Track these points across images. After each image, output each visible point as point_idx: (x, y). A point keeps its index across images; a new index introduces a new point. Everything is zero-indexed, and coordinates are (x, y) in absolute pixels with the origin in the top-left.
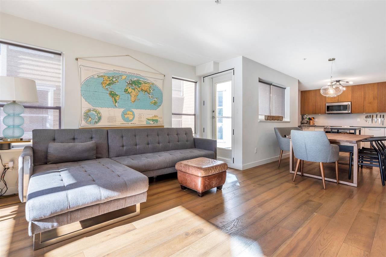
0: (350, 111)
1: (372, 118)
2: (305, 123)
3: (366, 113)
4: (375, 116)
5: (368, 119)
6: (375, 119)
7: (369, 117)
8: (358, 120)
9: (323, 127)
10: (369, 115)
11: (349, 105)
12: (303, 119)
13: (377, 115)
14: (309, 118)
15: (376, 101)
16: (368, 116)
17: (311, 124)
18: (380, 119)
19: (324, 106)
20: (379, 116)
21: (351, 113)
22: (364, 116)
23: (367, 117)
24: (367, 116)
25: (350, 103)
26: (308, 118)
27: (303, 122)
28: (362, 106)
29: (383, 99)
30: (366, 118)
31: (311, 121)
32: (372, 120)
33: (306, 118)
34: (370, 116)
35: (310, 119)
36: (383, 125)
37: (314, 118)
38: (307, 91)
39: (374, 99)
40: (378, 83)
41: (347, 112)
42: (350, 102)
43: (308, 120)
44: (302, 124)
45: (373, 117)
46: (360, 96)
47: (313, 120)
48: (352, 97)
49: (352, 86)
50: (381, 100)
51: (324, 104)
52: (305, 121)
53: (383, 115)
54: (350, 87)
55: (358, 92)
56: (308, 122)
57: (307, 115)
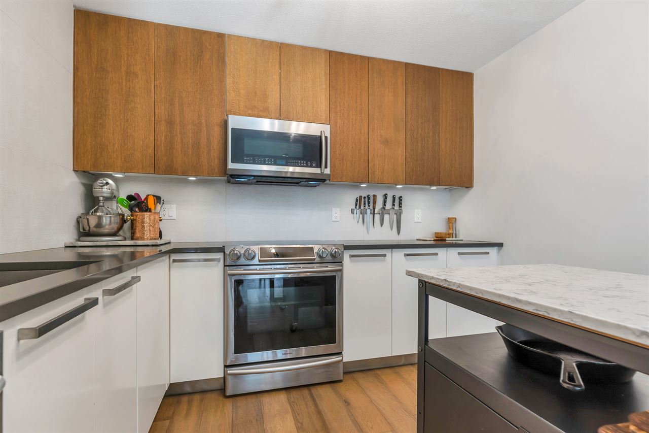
0: (328, 171)
1: (375, 209)
2: (106, 229)
4: (380, 200)
5: (363, 211)
7: (364, 204)
8: (336, 213)
9: (220, 256)
10: (363, 193)
11: (326, 138)
12: (92, 201)
13: (385, 196)
14: (130, 198)
15: (403, 135)
16: (363, 200)
19: (217, 132)
22: (349, 198)
23: (359, 203)
24: (360, 197)
25: (327, 129)
26: (123, 195)
27: (93, 221)
28: (362, 152)
29: (420, 130)
30: (356, 205)
31: (147, 215)
32: (375, 215)
33: (112, 198)
34: (369, 197)
35: (137, 203)
36: (399, 233)
37: (158, 199)
38: (131, 24)
39: (396, 127)
40: (407, 65)
41: (318, 171)
42: (328, 126)
43: (127, 212)
44: (84, 233)
45: (375, 202)
46: (356, 107)
47: (153, 211)
48: (333, 106)
49: (330, 52)
50: (415, 136)
51: (216, 119)
52: (106, 220)
53: (400, 198)
54: (323, 56)
55: (349, 87)
56: (124, 221)
57: (115, 180)
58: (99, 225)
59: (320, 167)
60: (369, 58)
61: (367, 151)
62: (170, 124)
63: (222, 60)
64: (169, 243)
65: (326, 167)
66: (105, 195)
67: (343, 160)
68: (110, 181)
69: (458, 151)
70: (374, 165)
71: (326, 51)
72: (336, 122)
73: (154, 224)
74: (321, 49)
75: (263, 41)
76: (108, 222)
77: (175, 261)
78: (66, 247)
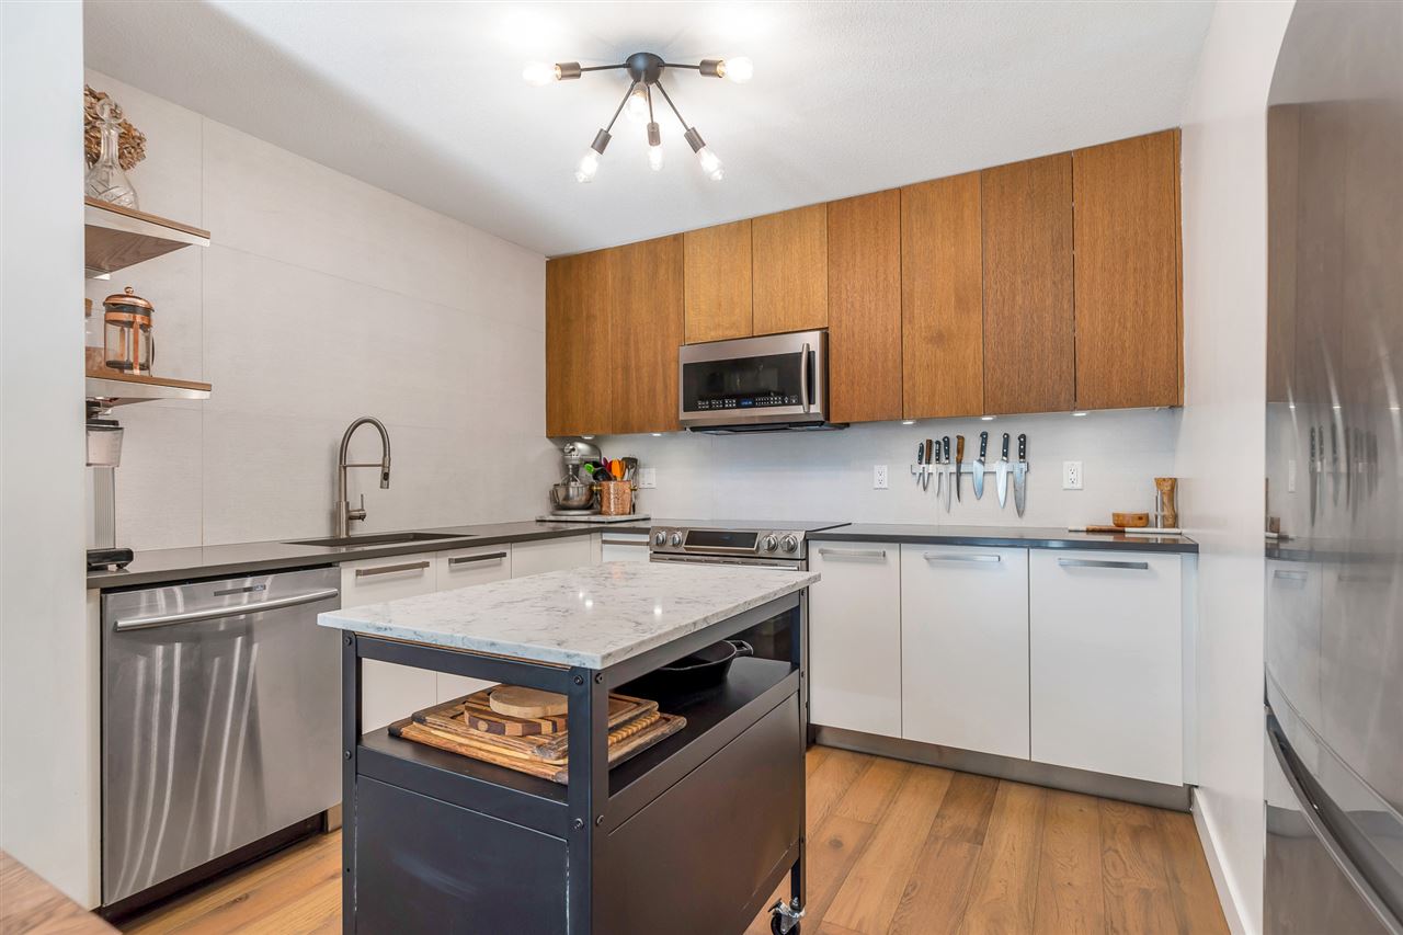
0: (816, 408)
1: (959, 462)
2: (574, 503)
3: (922, 421)
4: (973, 446)
5: (932, 468)
6: (978, 468)
7: (938, 454)
8: (882, 473)
9: (646, 538)
10: (936, 434)
11: (810, 355)
13: (984, 437)
14: (596, 464)
15: (977, 318)
16: (935, 447)
17: (613, 512)
18: (1001, 469)
20: (995, 445)
21: (825, 423)
22: (908, 441)
23: (926, 453)
24: (930, 442)
25: (813, 340)
26: (591, 462)
28: (890, 364)
29: (1019, 299)
30: (920, 458)
31: (613, 485)
32: (959, 474)
34: (947, 441)
36: (1020, 512)
37: (631, 464)
39: (962, 304)
40: (985, 174)
41: (799, 410)
42: (817, 334)
43: (591, 481)
44: (560, 505)
45: (960, 451)
46: (878, 285)
47: (619, 479)
48: (834, 295)
49: (829, 205)
50: (1006, 313)
51: (670, 353)
52: (573, 491)
53: (1023, 440)
54: (818, 216)
55: (862, 255)
56: (591, 493)
57: (586, 443)
58: (567, 498)
59: (798, 402)
60: (900, 190)
61: (899, 360)
62: (626, 369)
63: (680, 272)
64: (649, 519)
65: (811, 401)
66: (574, 462)
67: (853, 384)
68: (581, 446)
69: (1129, 325)
70: (914, 385)
71: (821, 205)
72: (840, 321)
73: (620, 494)
74: (814, 205)
75: (729, 225)
76: (576, 493)
77: (604, 542)
78: (538, 521)
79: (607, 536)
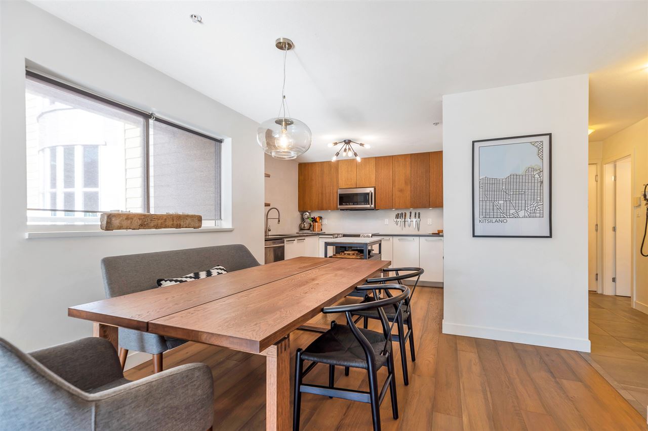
0: (373, 206)
2: (306, 228)
3: (397, 209)
4: (408, 215)
5: (399, 220)
6: (409, 220)
7: (400, 217)
8: (386, 221)
10: (400, 212)
11: (372, 194)
12: (303, 220)
13: (411, 213)
15: (409, 187)
17: (317, 230)
18: (414, 220)
19: (335, 194)
20: (413, 215)
21: (375, 208)
22: (394, 213)
24: (398, 214)
25: (372, 190)
26: (311, 217)
29: (418, 183)
30: (396, 217)
31: (316, 223)
32: (405, 221)
33: (308, 218)
34: (402, 214)
35: (314, 220)
36: (419, 230)
37: (320, 218)
38: (308, 163)
39: (406, 183)
40: (411, 155)
41: (369, 206)
43: (311, 223)
44: (301, 230)
45: (405, 216)
46: (387, 177)
47: (318, 222)
48: (377, 179)
49: (376, 157)
50: (415, 186)
51: (335, 191)
52: (306, 226)
53: (419, 214)
54: (373, 160)
55: (384, 170)
56: (311, 226)
57: (309, 213)
58: (304, 227)
59: (369, 204)
60: (393, 156)
61: (392, 195)
62: (322, 194)
63: (337, 170)
65: (372, 204)
66: (306, 217)
67: (381, 200)
68: (307, 213)
70: (395, 201)
71: (374, 157)
72: (378, 186)
73: (319, 226)
74: (372, 157)
75: (351, 160)
78: (297, 233)
79: (320, 236)
